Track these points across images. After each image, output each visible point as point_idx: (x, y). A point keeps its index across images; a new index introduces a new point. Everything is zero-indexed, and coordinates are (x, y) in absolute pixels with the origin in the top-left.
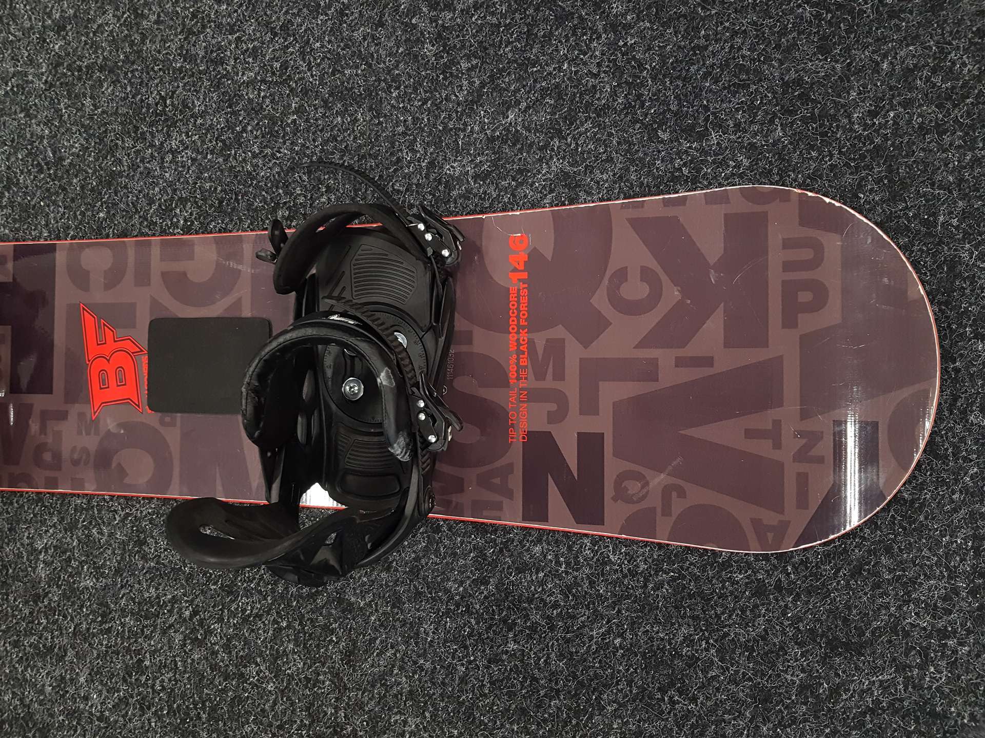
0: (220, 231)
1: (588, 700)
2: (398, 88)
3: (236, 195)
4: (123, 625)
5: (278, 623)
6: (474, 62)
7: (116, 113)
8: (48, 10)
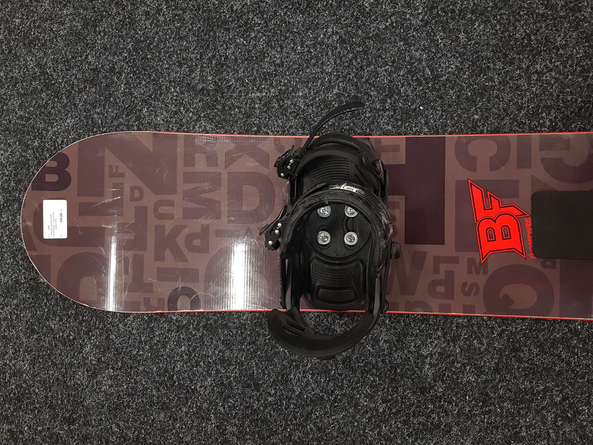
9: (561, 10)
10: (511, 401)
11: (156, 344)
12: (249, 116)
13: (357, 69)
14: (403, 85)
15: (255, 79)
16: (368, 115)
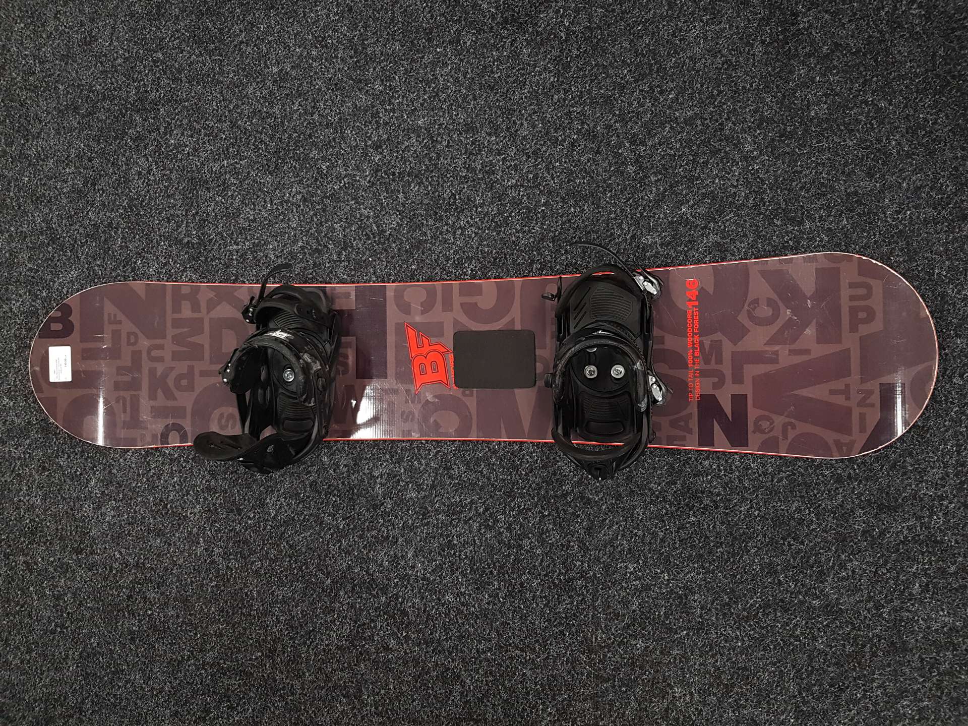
0: (495, 278)
1: (740, 547)
2: (611, 191)
3: (505, 255)
4: (437, 520)
5: (542, 513)
6: (660, 177)
7: (421, 203)
8: (368, 135)
9: (479, 172)
10: (444, 513)
11: (152, 476)
12: (228, 267)
13: (317, 225)
14: (355, 239)
15: (232, 233)
16: (327, 265)
